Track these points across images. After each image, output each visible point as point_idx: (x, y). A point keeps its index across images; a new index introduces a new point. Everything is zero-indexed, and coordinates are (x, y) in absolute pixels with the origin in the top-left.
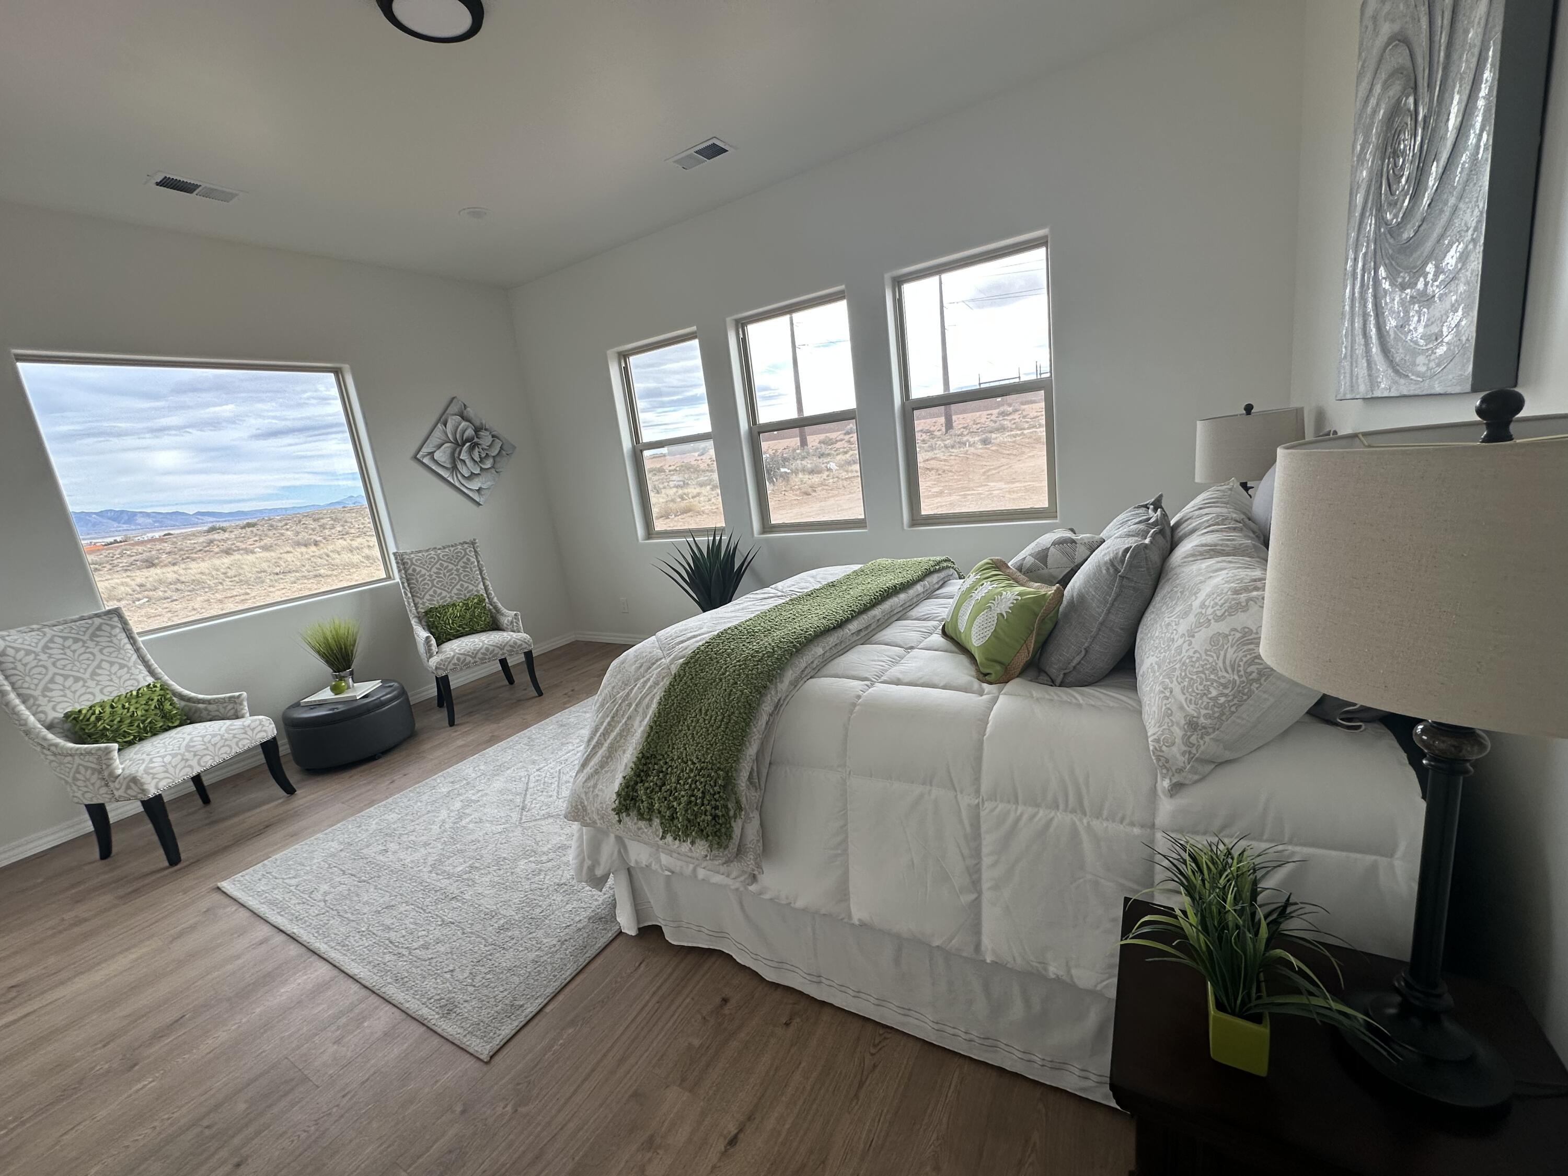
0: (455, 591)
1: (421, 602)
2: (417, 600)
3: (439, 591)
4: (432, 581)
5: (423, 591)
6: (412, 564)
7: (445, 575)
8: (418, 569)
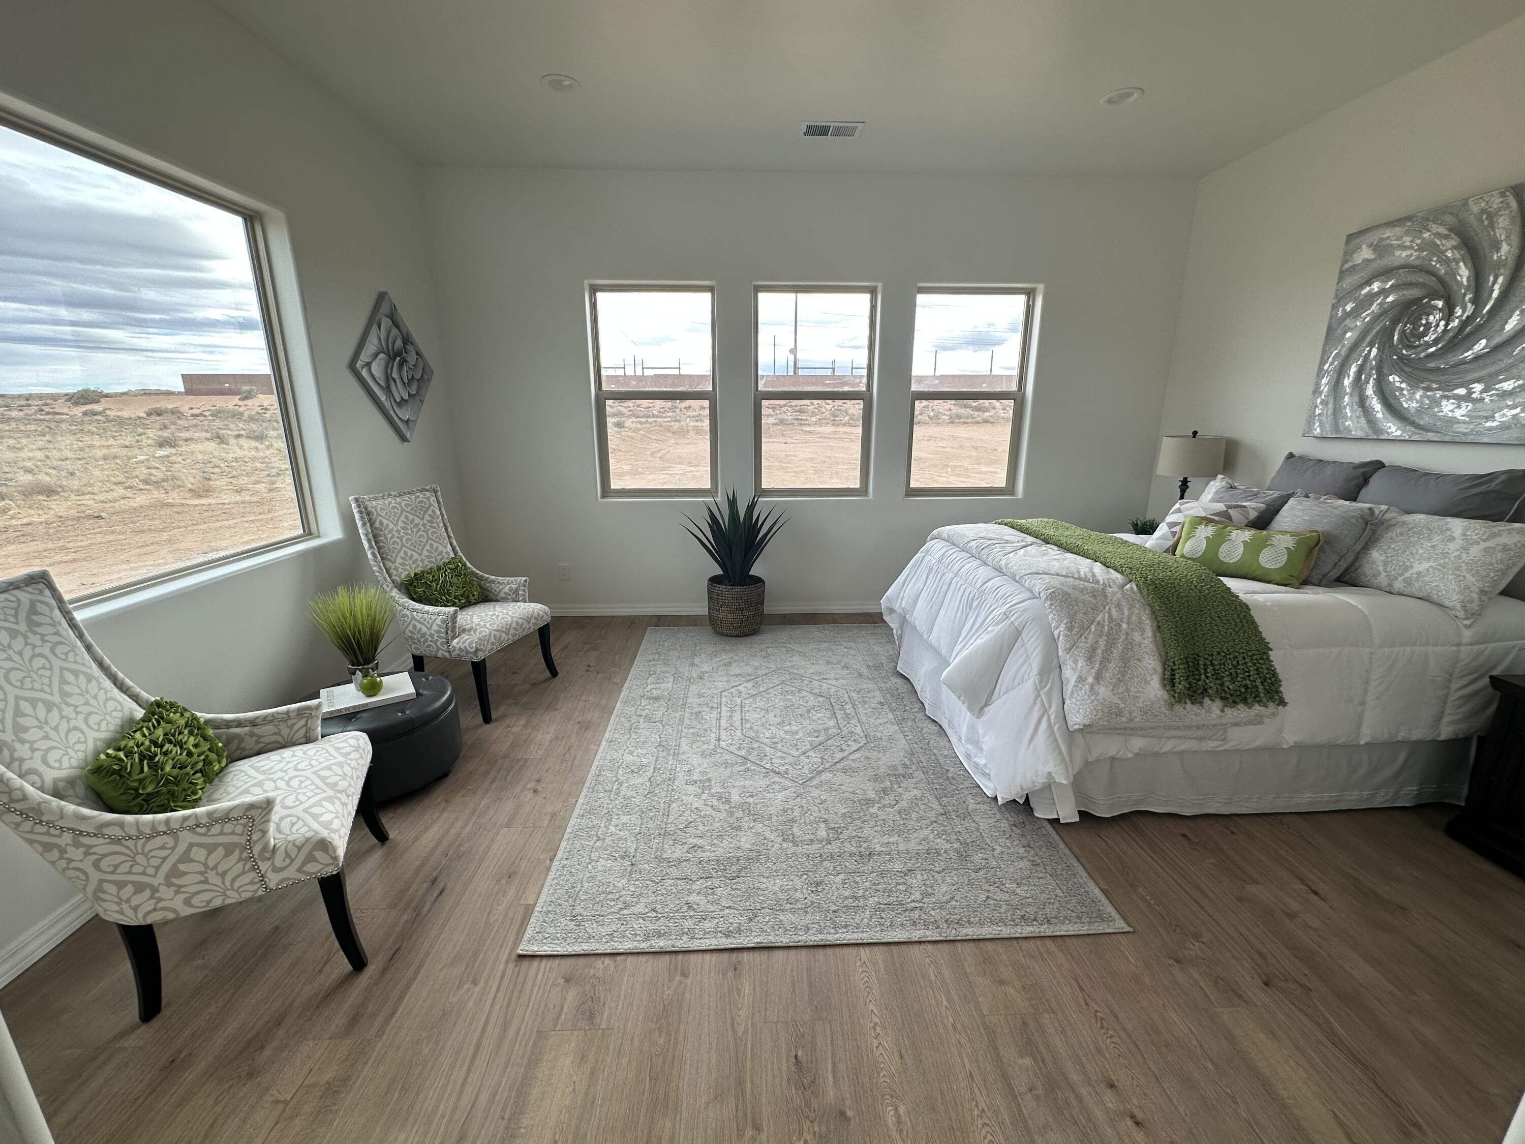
0: (425, 553)
1: (393, 567)
2: (389, 564)
3: (410, 552)
4: (401, 538)
5: (393, 552)
6: (378, 515)
7: (412, 531)
8: (385, 522)
